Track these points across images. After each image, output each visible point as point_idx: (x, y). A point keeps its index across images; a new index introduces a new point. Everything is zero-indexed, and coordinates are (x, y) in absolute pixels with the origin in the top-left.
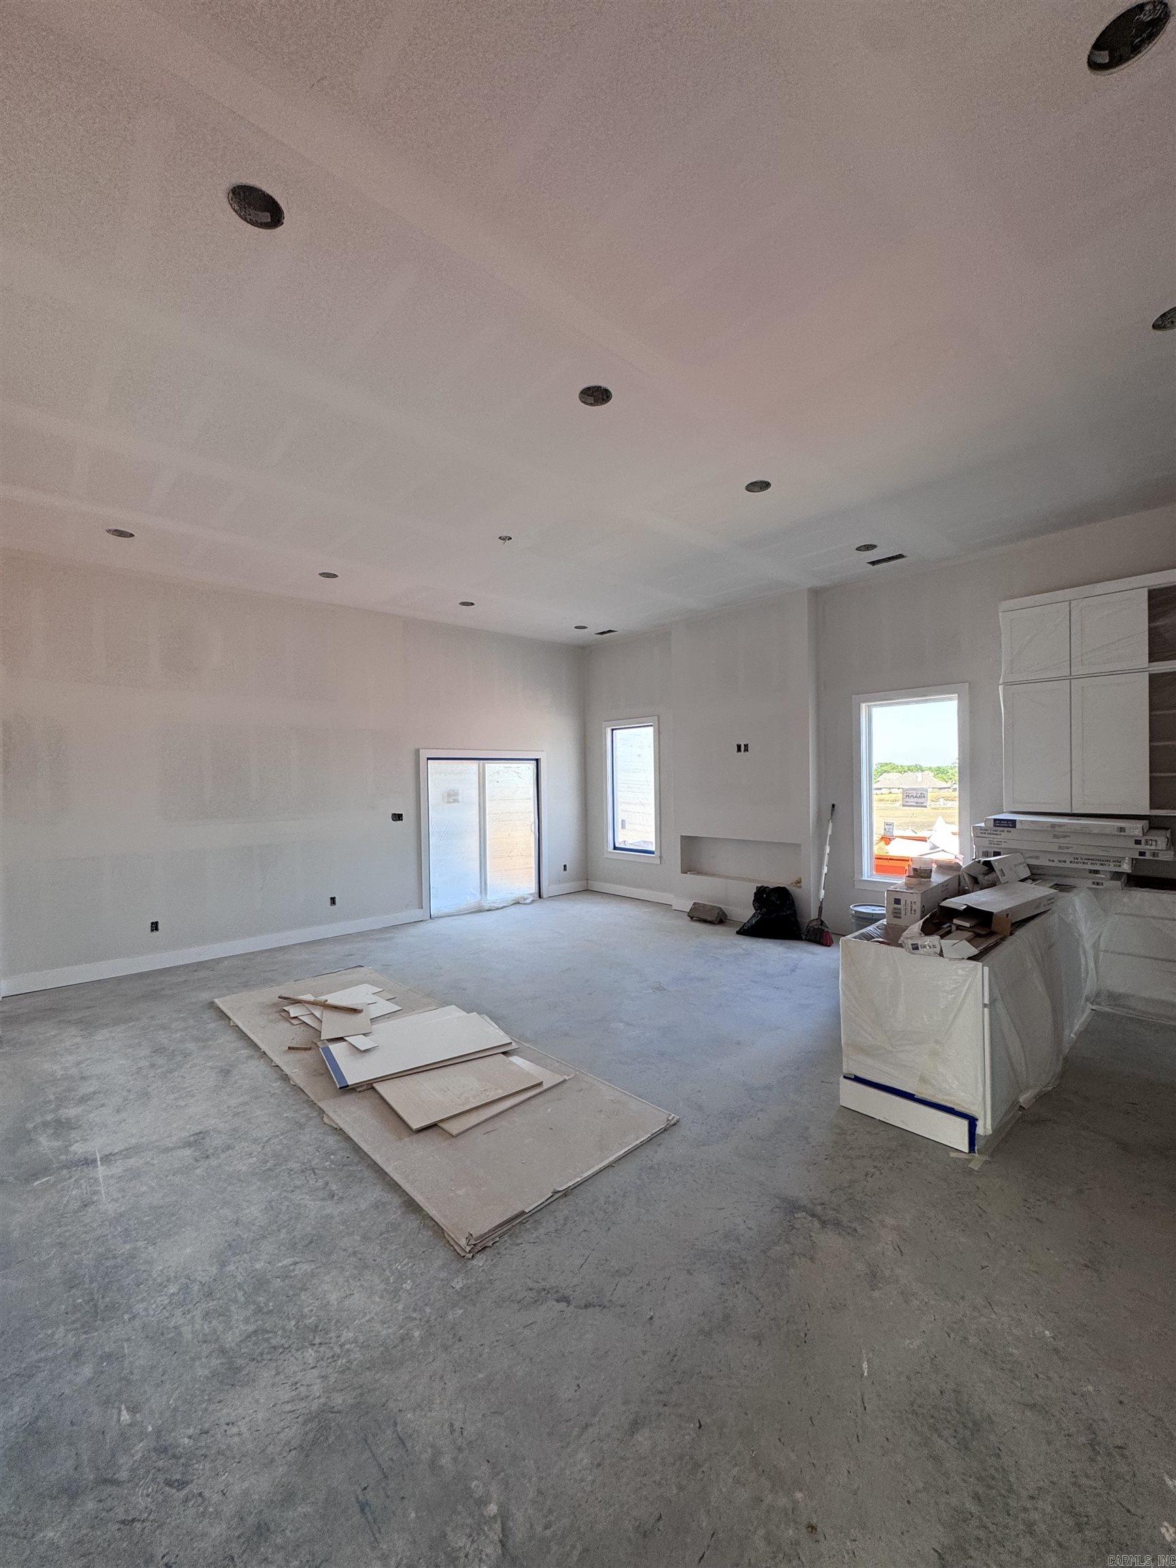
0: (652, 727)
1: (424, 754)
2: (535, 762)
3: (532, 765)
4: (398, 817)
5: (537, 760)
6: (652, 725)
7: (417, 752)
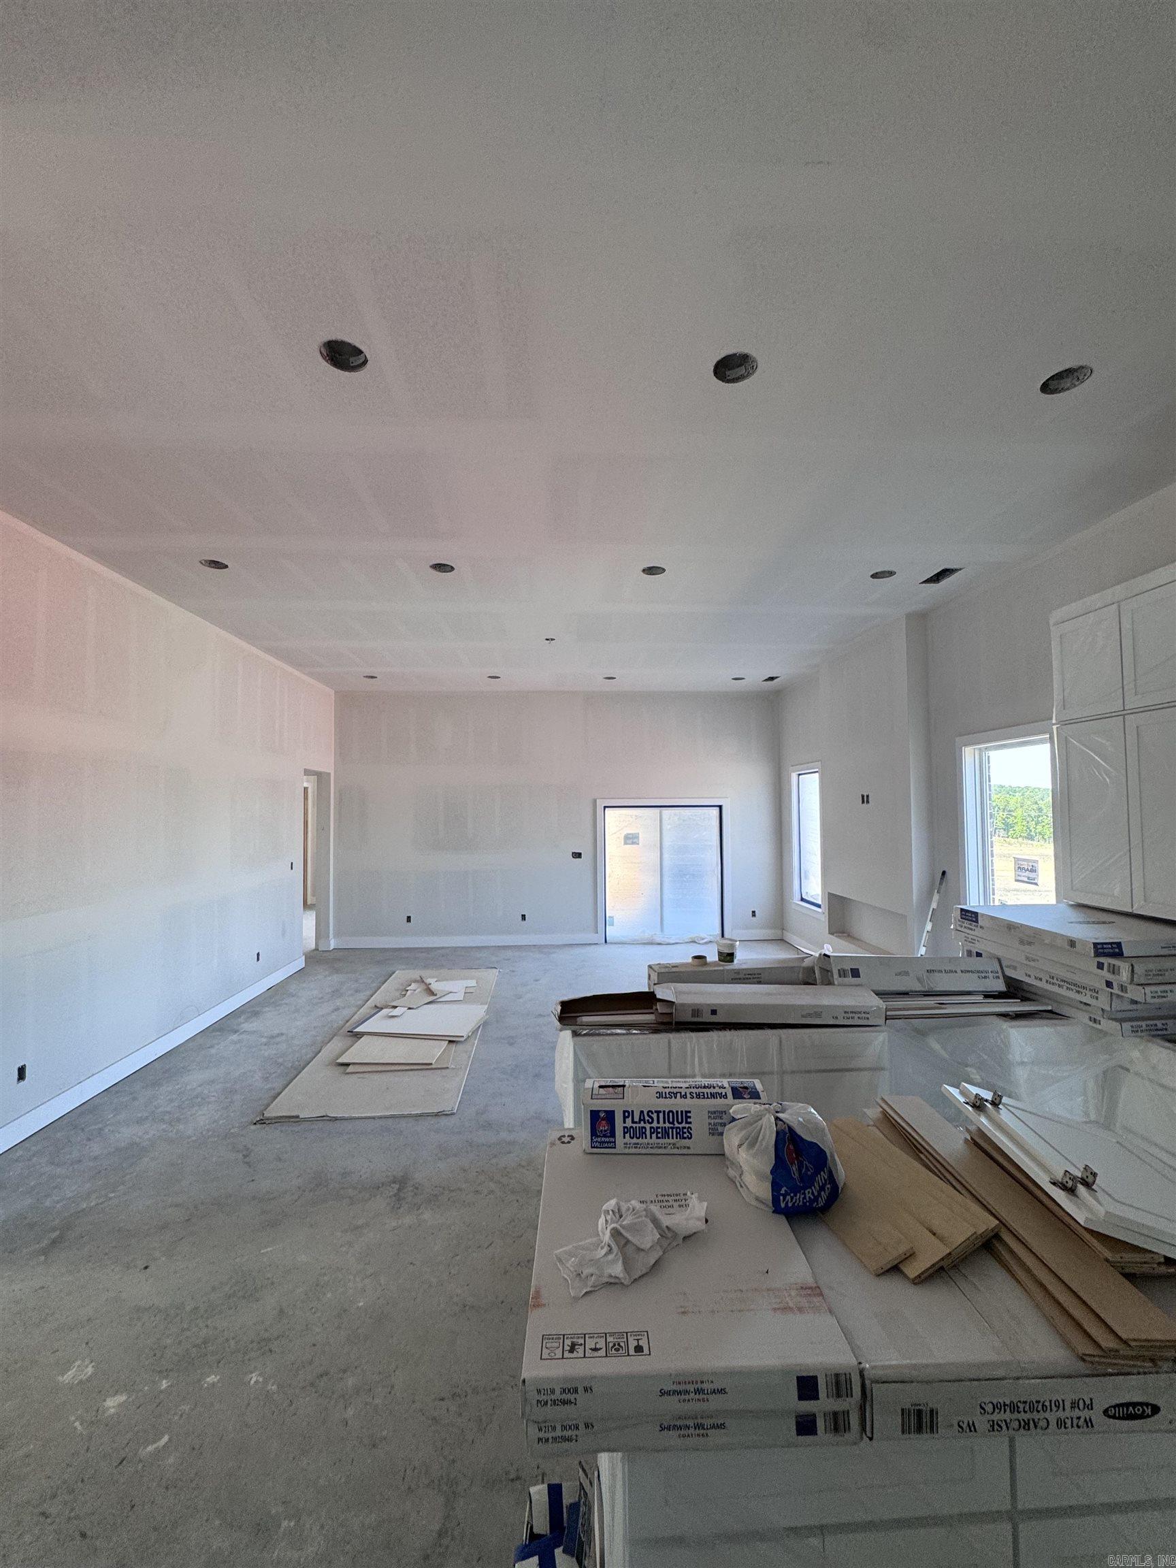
0: (817, 774)
1: (601, 804)
2: (718, 808)
3: (716, 811)
4: (577, 855)
5: (720, 807)
6: (817, 772)
7: (595, 801)
